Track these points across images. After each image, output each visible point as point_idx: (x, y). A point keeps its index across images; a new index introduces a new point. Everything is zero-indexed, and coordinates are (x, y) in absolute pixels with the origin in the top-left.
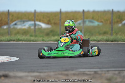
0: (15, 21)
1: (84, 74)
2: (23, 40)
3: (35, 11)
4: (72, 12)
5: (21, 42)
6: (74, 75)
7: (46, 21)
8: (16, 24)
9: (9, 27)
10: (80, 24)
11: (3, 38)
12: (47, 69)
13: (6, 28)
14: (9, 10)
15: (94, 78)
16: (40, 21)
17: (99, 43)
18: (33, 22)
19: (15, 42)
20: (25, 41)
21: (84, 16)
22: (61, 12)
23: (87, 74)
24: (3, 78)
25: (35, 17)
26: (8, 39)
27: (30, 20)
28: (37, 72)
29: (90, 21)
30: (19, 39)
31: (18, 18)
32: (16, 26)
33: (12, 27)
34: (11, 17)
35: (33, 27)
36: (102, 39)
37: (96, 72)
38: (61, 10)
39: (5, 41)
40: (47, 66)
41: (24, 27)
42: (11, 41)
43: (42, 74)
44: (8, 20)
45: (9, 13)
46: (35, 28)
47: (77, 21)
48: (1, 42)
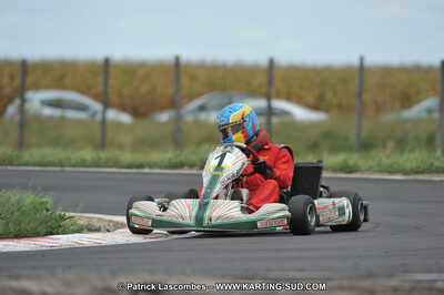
0: (199, 95)
3: (271, 61)
4: (404, 70)
7: (311, 99)
8: (202, 108)
9: (179, 118)
10: (430, 111)
11: (155, 156)
13: (168, 122)
16: (288, 98)
18: (262, 103)
19: (195, 171)
22: (362, 68)
25: (270, 82)
26: (173, 161)
27: (253, 94)
32: (203, 116)
33: (189, 118)
34: (185, 82)
38: (362, 59)
39: (161, 167)
42: (181, 165)
44: (176, 93)
45: (177, 66)
46: (269, 123)
47: (419, 101)
48: (147, 170)
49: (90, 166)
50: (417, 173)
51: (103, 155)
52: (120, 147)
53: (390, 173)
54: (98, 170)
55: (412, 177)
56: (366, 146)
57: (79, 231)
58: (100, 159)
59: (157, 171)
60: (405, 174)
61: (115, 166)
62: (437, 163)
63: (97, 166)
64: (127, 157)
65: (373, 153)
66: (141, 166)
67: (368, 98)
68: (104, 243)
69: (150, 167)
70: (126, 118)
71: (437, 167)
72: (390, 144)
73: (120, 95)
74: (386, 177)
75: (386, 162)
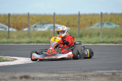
0: (34, 23)
1: (102, 75)
2: (43, 42)
3: (54, 13)
4: (90, 15)
5: (41, 44)
6: (93, 76)
7: (65, 24)
8: (35, 27)
9: (29, 30)
10: (98, 26)
12: (66, 70)
13: (27, 30)
14: (29, 13)
15: (111, 79)
16: (59, 24)
17: (117, 45)
18: (52, 25)
19: (35, 44)
20: (44, 43)
21: (102, 18)
22: (79, 15)
23: (105, 76)
24: (24, 79)
25: (54, 20)
26: (29, 41)
27: (49, 23)
28: (57, 73)
29: (108, 24)
30: (38, 41)
31: (37, 21)
32: (36, 29)
33: (32, 29)
34: (31, 20)
35: (52, 30)
36: (119, 41)
37: (114, 74)
38: (79, 12)
39: (25, 43)
40: (66, 68)
41: (43, 30)
42: (31, 42)
43: (61, 76)
44: (28, 23)
45: (28, 15)
46: (54, 30)
47: (95, 24)
48: (21, 44)
49: (6, 43)
50: (96, 43)
51: (9, 40)
52: (13, 38)
53: (88, 43)
54: (8, 44)
55: (94, 44)
56: (81, 36)
57: (4, 61)
58: (9, 41)
59: (24, 44)
60: (92, 44)
61: (13, 43)
62: (101, 41)
63: (7, 43)
64: (16, 41)
65: (83, 38)
66: (20, 43)
67: (81, 23)
68: (11, 64)
69: (22, 43)
70: (14, 30)
71: (101, 42)
72: (88, 36)
73: (13, 24)
74: (87, 44)
75: (87, 40)
